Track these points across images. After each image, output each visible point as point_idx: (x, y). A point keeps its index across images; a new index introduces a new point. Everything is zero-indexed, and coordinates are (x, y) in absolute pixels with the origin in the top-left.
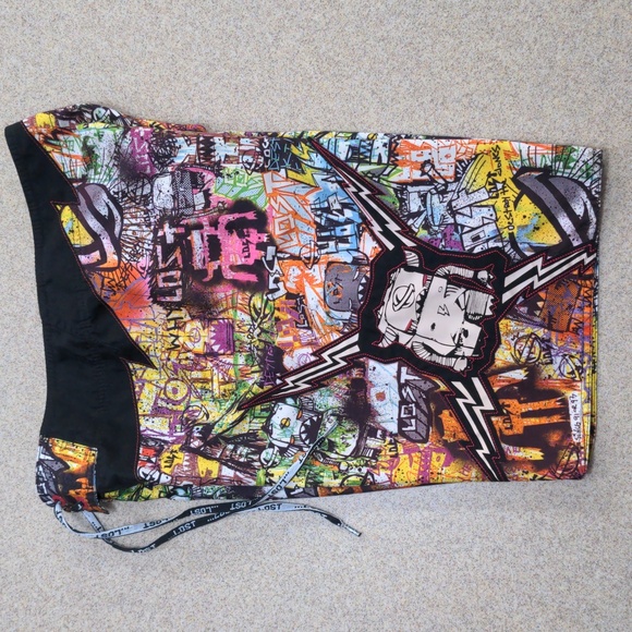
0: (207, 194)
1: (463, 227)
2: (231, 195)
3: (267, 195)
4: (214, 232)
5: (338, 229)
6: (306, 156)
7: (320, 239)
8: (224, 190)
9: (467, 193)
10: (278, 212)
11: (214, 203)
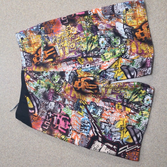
0: (61, 110)
1: (113, 135)
2: (66, 112)
3: (72, 115)
4: (59, 119)
5: (86, 127)
6: (83, 109)
7: (81, 129)
8: (65, 110)
9: (115, 128)
10: (73, 120)
11: (62, 112)
